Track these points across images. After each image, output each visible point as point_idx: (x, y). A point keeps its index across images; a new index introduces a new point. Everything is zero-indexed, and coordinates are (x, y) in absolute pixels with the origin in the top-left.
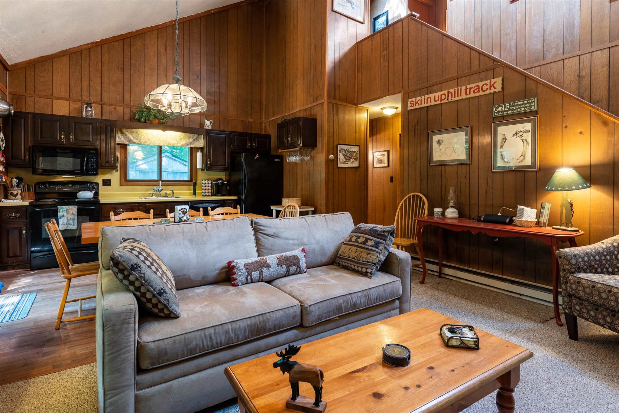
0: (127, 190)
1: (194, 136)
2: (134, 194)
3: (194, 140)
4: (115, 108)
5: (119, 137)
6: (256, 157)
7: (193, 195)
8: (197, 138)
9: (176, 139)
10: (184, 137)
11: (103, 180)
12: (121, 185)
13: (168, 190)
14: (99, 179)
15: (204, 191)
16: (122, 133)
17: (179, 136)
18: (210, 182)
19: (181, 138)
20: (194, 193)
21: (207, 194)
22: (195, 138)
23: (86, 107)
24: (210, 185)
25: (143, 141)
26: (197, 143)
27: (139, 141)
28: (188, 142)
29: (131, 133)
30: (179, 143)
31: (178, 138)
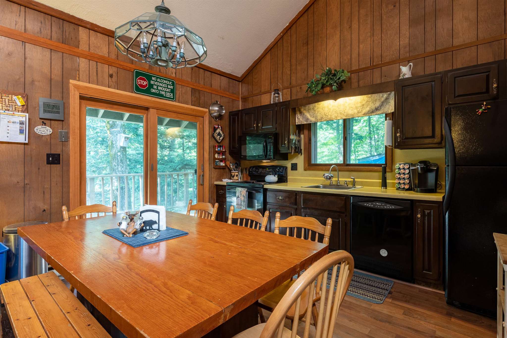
0: (310, 176)
1: (383, 97)
2: (316, 180)
3: (383, 102)
4: (301, 88)
5: (298, 118)
6: (481, 110)
7: (382, 186)
8: (387, 99)
9: (356, 108)
10: (367, 101)
11: (292, 164)
12: (305, 170)
13: (349, 177)
14: (288, 164)
15: (397, 181)
16: (301, 113)
17: (360, 102)
18: (406, 167)
19: (363, 105)
20: (384, 184)
21: (402, 186)
22: (383, 99)
23: (274, 94)
24: (407, 171)
25: (319, 118)
26: (387, 106)
27: (316, 119)
28: (373, 107)
29: (309, 110)
30: (360, 112)
31: (359, 105)
